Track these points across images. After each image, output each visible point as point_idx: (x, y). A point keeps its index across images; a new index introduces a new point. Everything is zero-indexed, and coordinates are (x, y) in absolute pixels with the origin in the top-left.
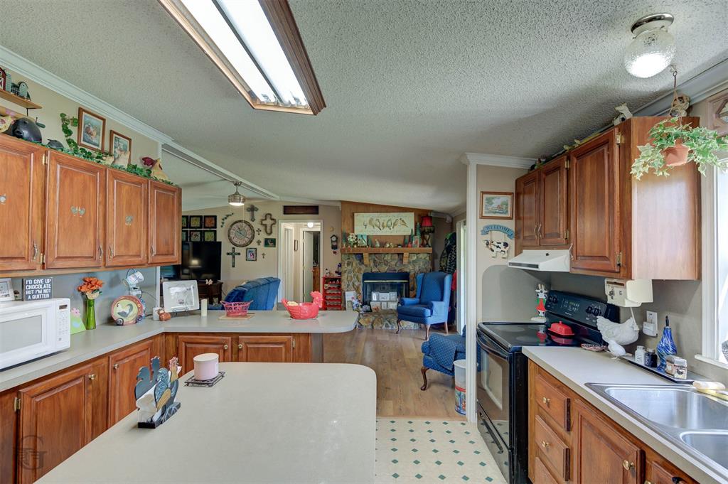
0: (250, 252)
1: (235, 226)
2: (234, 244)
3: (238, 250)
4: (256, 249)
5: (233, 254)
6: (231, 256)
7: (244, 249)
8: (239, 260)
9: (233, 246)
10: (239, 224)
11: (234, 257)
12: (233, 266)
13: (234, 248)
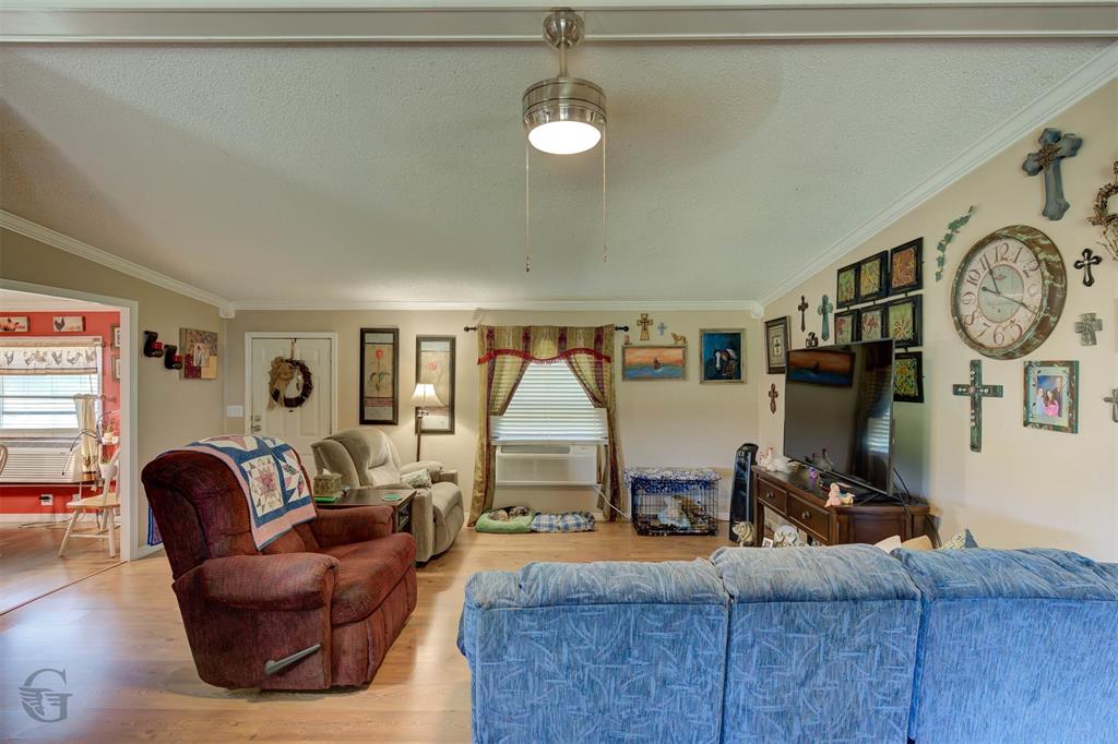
0: (1041, 379)
1: (976, 264)
2: (976, 345)
3: (993, 372)
4: (1073, 366)
5: (976, 392)
6: (967, 400)
7: (1017, 365)
8: (1002, 414)
9: (975, 355)
10: (989, 250)
11: (976, 405)
12: (976, 447)
13: (975, 365)
